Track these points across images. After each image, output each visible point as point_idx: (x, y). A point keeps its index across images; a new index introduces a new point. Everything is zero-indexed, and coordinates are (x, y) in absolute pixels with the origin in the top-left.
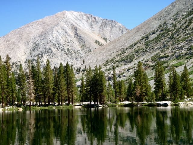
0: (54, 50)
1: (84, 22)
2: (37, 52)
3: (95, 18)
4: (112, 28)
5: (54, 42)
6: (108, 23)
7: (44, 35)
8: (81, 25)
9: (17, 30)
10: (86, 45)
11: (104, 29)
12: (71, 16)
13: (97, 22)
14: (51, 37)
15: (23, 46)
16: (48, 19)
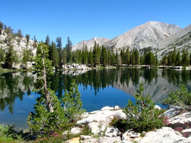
0: (144, 40)
1: (159, 26)
2: (137, 41)
3: (165, 24)
4: (173, 28)
5: (145, 36)
6: (171, 26)
7: (140, 33)
8: (158, 27)
9: (128, 31)
10: (160, 37)
11: (169, 29)
12: (153, 23)
13: (166, 26)
14: (143, 34)
15: (130, 38)
16: (142, 26)
